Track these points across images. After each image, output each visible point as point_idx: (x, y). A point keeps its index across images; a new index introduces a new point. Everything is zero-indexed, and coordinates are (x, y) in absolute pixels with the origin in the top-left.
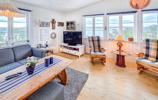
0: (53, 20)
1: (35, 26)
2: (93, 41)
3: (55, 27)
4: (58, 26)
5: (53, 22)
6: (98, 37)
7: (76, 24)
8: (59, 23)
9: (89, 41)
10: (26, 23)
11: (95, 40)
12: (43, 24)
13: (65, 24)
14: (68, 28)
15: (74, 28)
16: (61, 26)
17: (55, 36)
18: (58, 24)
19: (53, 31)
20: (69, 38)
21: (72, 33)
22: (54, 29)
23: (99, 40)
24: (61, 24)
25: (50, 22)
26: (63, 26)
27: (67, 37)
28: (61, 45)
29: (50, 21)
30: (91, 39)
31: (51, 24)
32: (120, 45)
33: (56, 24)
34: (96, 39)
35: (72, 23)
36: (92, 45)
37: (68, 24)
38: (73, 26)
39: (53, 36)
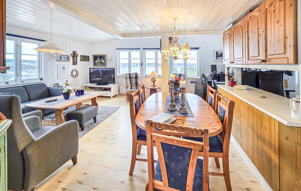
0: (74, 53)
1: (50, 60)
2: (130, 78)
3: (76, 62)
4: (81, 60)
5: (74, 55)
6: (136, 74)
7: (108, 58)
8: (81, 56)
9: (126, 78)
10: (36, 56)
11: (133, 78)
12: (60, 58)
13: (91, 59)
14: (95, 64)
15: (104, 64)
16: (85, 60)
17: (77, 74)
18: (81, 58)
19: (75, 67)
20: (96, 77)
21: (101, 72)
22: (75, 64)
23: (136, 77)
24: (85, 58)
25: (70, 55)
26: (89, 61)
27: (93, 77)
28: (86, 87)
29: (70, 53)
30: (128, 76)
31: (71, 58)
32: (154, 81)
33: (79, 58)
34: (134, 76)
35: (101, 57)
36: (129, 82)
37: (95, 58)
38: (103, 61)
39: (74, 73)
